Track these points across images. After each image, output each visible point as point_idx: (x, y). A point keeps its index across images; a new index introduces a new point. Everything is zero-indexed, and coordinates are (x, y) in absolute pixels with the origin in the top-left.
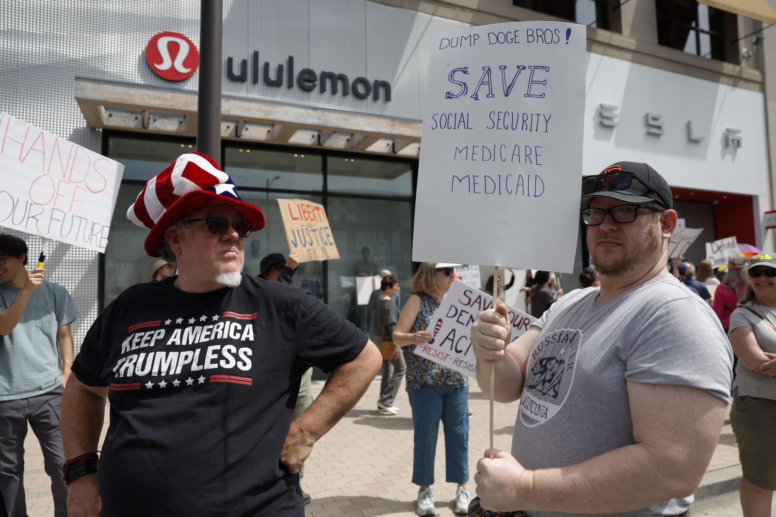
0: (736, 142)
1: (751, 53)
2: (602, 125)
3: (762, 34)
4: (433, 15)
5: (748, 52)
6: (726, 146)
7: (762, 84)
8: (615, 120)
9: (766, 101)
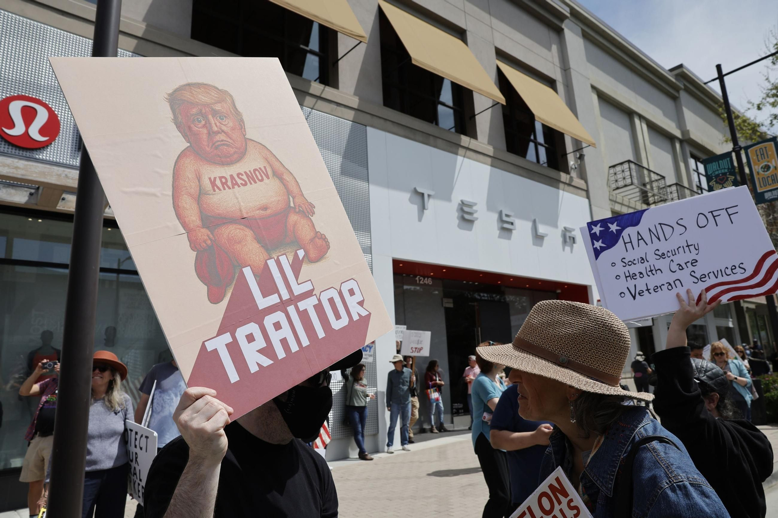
0: (572, 239)
1: (576, 166)
2: (463, 219)
3: (583, 152)
4: (312, 109)
5: (574, 164)
6: (565, 242)
7: (587, 191)
8: (475, 215)
9: (590, 205)
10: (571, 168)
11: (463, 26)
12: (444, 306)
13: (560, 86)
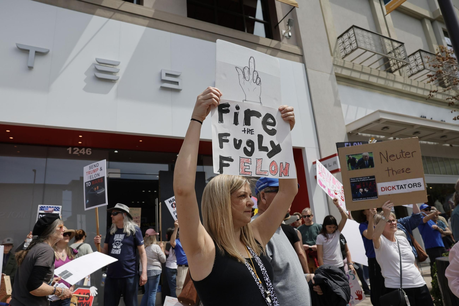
5: (287, 33)
7: (302, 56)
9: (306, 69)
10: (283, 36)
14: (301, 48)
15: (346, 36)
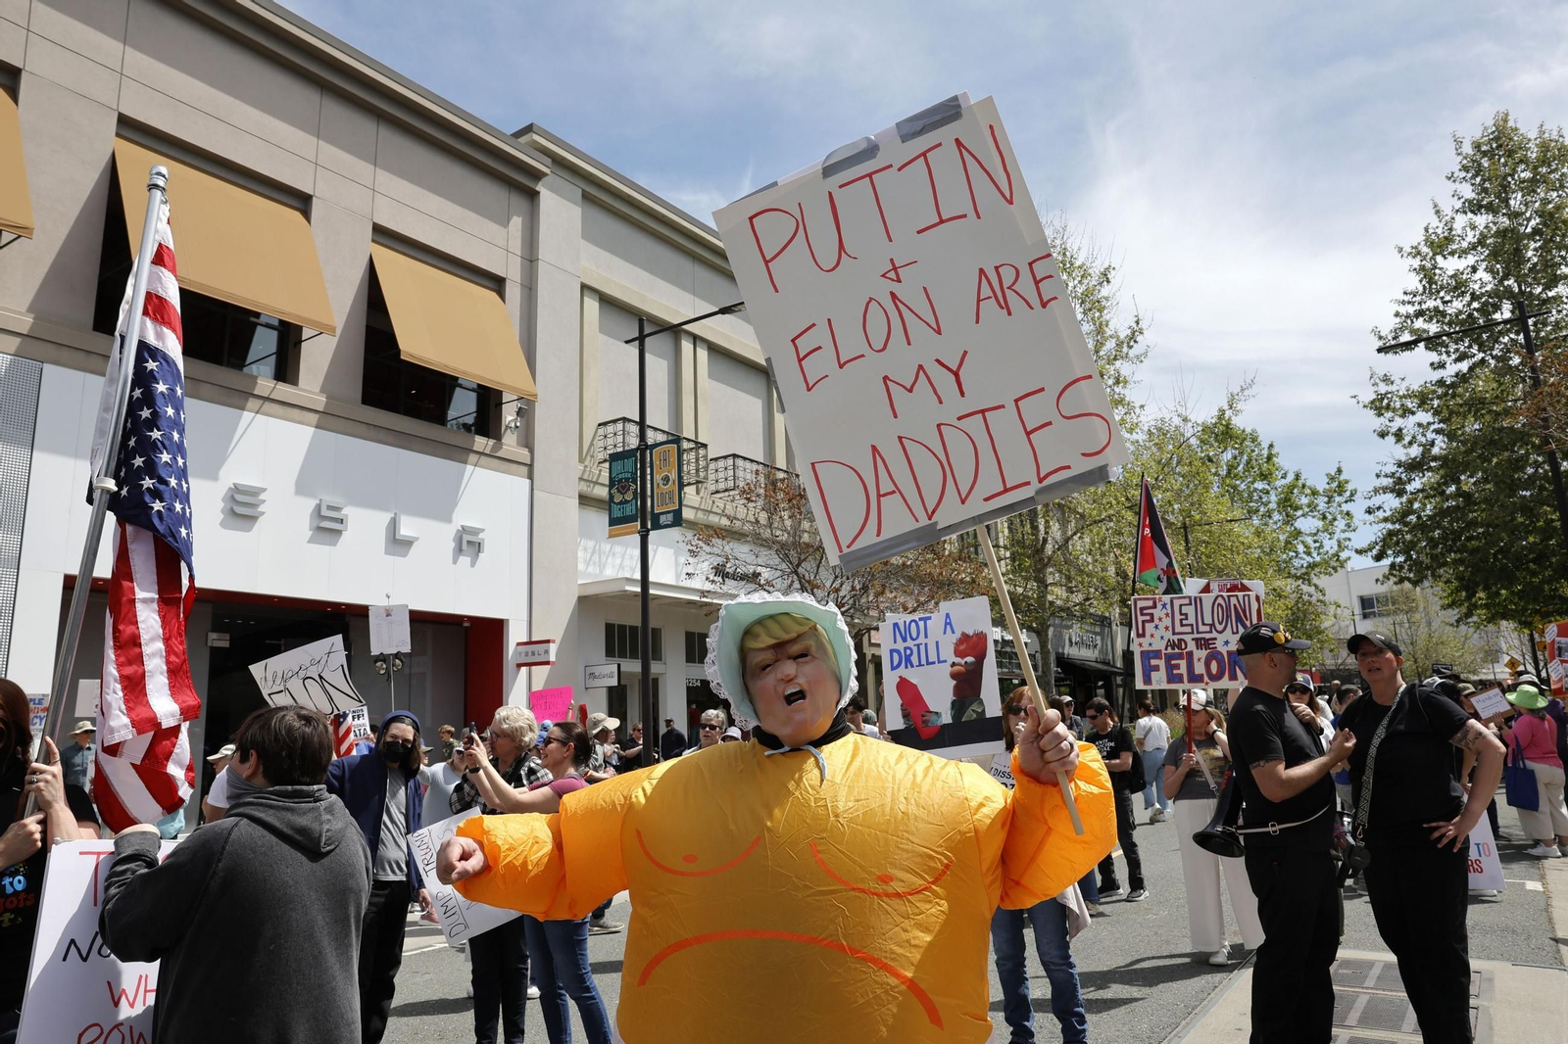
0: (475, 545)
1: (517, 425)
2: (233, 514)
6: (459, 550)
7: (531, 466)
8: (261, 509)
9: (532, 490)
10: (507, 427)
11: (307, 189)
12: (209, 644)
13: (513, 291)
14: (532, 451)
15: (610, 429)
